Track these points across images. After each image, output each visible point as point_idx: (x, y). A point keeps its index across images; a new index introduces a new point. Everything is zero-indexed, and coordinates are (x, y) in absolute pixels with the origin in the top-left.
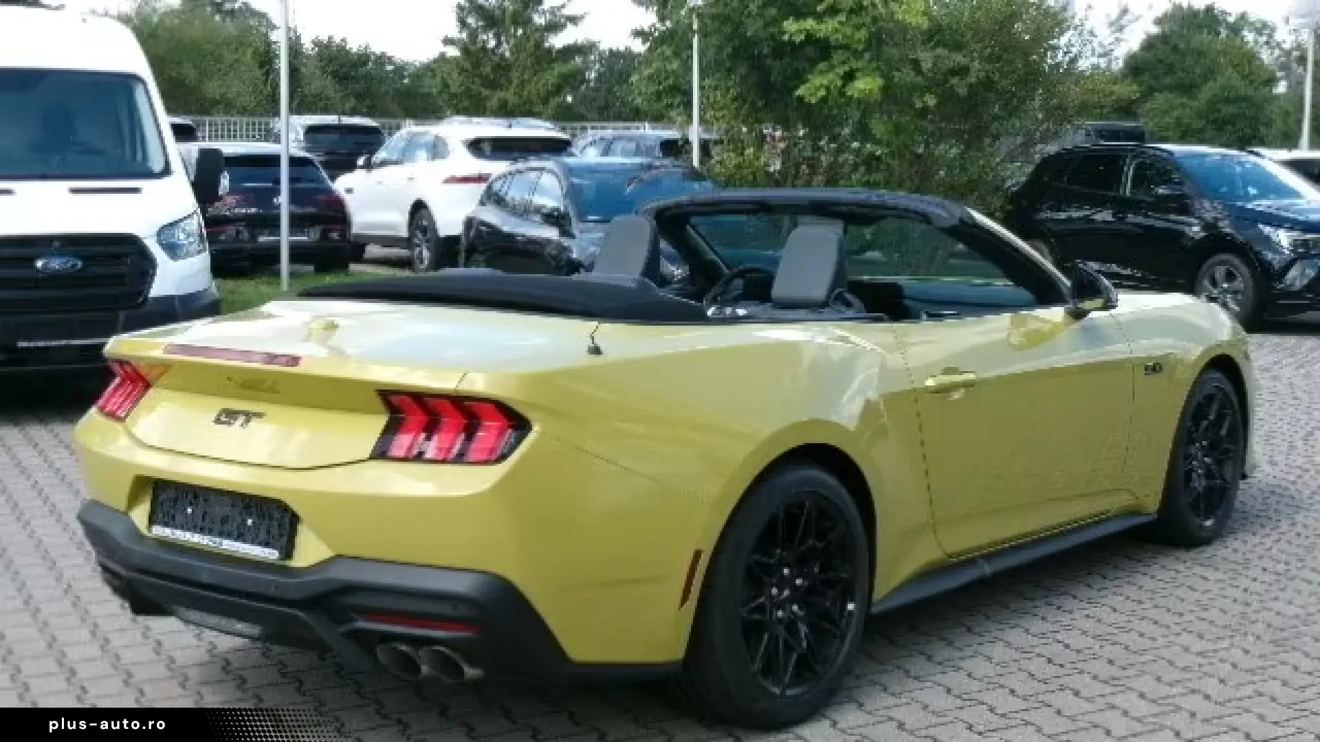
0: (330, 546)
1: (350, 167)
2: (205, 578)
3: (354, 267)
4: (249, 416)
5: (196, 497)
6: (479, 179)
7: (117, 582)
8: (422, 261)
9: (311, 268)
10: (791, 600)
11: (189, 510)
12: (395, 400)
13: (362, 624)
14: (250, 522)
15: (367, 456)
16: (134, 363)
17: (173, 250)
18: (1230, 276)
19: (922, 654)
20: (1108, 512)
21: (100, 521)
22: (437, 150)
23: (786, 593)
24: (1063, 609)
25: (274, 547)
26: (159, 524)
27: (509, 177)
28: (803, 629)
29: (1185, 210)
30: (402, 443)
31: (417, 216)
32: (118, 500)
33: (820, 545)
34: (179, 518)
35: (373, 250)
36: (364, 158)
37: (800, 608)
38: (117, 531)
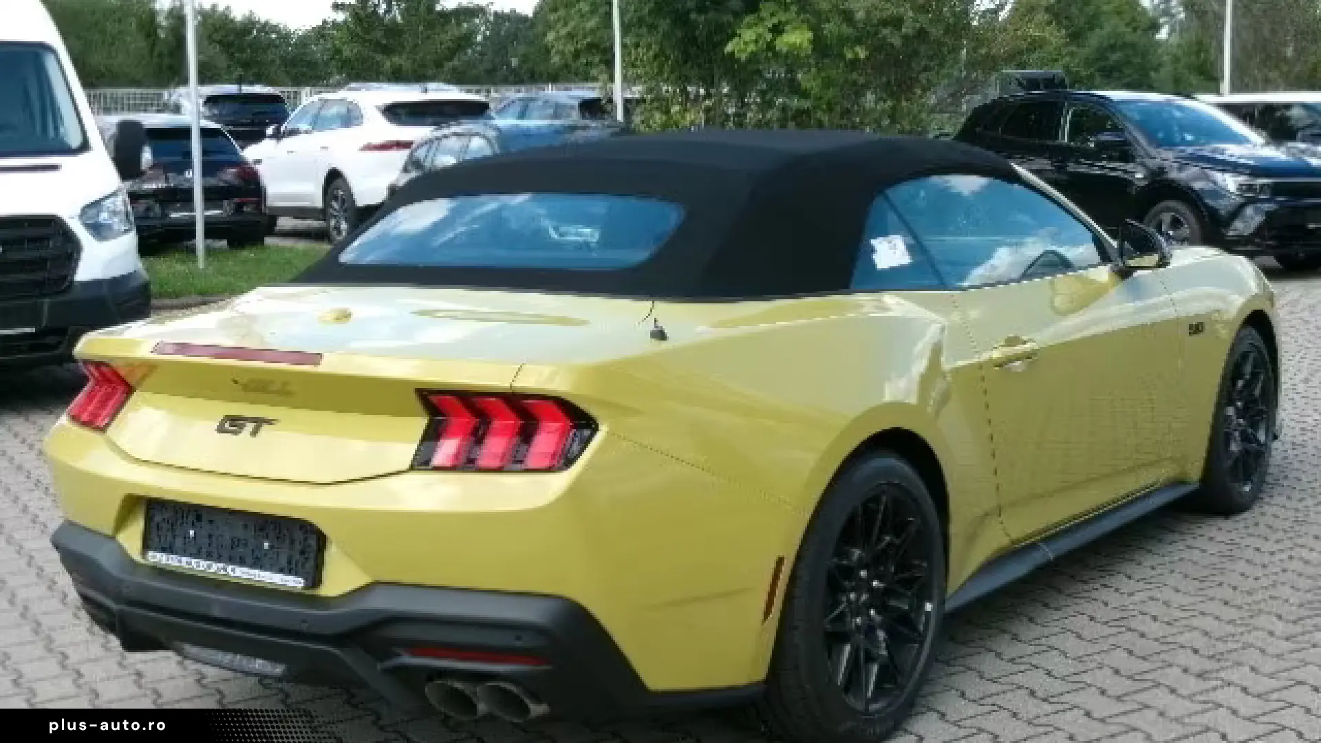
0: (365, 569)
1: (258, 136)
2: (216, 612)
3: (269, 241)
4: (259, 422)
5: (199, 518)
6: (400, 145)
7: (103, 616)
8: (339, 233)
9: (224, 243)
10: (869, 605)
11: (192, 533)
12: (434, 399)
13: (408, 660)
14: (266, 545)
15: (406, 465)
16: (113, 364)
17: (98, 230)
18: (1176, 224)
19: (990, 651)
20: (1155, 484)
21: (80, 546)
22: (350, 118)
23: (864, 597)
24: (1122, 591)
25: (297, 574)
26: (155, 550)
27: (436, 142)
28: (881, 635)
29: (1127, 157)
30: (447, 449)
31: (332, 186)
32: (104, 521)
33: (897, 541)
34: (179, 542)
35: (284, 223)
36: (273, 127)
37: (878, 612)
38: (105, 559)
